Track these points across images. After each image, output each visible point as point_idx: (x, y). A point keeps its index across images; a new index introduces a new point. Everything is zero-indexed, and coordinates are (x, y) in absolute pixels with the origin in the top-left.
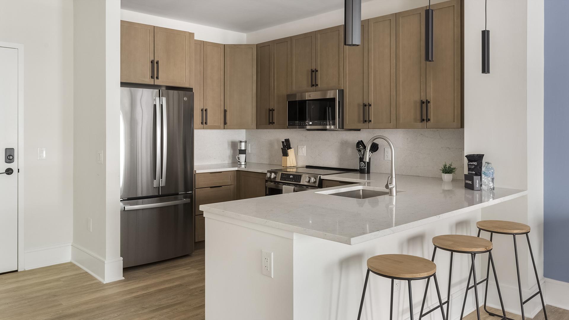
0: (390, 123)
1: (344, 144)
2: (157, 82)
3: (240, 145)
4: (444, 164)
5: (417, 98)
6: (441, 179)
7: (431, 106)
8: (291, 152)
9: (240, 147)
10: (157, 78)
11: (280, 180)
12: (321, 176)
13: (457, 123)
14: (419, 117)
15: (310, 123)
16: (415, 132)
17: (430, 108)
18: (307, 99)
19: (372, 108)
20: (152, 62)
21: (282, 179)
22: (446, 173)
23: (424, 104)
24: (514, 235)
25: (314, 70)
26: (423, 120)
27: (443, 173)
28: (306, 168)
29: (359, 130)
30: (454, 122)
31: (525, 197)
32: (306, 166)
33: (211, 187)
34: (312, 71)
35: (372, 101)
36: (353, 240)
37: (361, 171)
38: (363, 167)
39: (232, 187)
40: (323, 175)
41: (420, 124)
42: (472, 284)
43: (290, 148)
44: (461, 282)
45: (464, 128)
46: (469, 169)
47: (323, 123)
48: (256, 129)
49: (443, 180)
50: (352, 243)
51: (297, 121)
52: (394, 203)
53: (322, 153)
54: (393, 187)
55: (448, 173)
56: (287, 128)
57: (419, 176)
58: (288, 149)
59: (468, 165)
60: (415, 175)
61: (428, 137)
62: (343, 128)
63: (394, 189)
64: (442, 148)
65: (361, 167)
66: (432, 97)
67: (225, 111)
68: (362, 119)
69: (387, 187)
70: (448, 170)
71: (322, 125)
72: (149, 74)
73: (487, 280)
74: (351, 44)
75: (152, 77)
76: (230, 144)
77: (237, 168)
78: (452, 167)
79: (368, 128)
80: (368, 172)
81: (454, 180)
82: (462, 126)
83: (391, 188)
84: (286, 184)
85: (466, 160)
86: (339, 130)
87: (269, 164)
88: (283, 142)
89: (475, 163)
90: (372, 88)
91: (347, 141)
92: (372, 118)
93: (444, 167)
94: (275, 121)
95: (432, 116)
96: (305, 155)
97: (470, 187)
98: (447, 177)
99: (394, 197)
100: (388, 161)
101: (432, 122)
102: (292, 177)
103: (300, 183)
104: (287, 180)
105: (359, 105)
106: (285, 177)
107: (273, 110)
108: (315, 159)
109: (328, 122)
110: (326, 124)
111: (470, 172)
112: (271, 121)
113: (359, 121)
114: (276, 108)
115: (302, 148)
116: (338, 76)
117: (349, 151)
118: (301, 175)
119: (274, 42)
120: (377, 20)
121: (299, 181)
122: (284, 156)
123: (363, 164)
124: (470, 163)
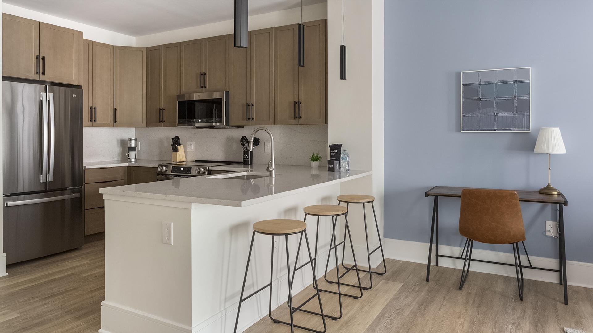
0: (270, 120)
1: (230, 140)
2: (43, 78)
3: (130, 142)
4: (313, 153)
5: (291, 99)
6: (310, 167)
7: (302, 105)
8: (181, 148)
9: (130, 145)
10: (43, 74)
11: (171, 173)
12: (210, 167)
13: (323, 119)
14: (293, 115)
15: (199, 121)
16: (290, 128)
17: (302, 107)
18: (195, 99)
19: (254, 108)
20: (38, 58)
21: (173, 172)
22: (314, 161)
23: (297, 104)
24: (363, 203)
25: (203, 73)
26: (296, 118)
27: (312, 160)
28: (195, 162)
29: (243, 127)
30: (320, 119)
31: (371, 176)
32: (195, 160)
33: (101, 182)
34: (201, 74)
35: (254, 101)
36: (243, 203)
37: (245, 163)
38: (246, 159)
39: (123, 181)
40: (212, 166)
41: (293, 121)
42: (333, 246)
43: (180, 145)
44: (325, 245)
45: (327, 124)
46: (332, 156)
47: (210, 120)
48: (147, 127)
50: (242, 205)
51: (186, 119)
52: (274, 184)
53: (209, 148)
54: (273, 170)
55: (316, 161)
56: (178, 126)
57: (293, 165)
58: (178, 146)
59: (331, 153)
60: (290, 164)
61: (300, 132)
62: (229, 125)
63: (274, 171)
64: (311, 141)
65: (244, 158)
66: (303, 98)
67: (115, 110)
68: (245, 117)
69: (268, 170)
70: (315, 158)
71: (210, 123)
72: (34, 69)
73: (344, 242)
74: (240, 46)
75: (37, 73)
76: (120, 141)
77: (128, 163)
78: (318, 156)
79: (251, 125)
80: (251, 163)
81: (320, 167)
82: (326, 122)
83: (271, 170)
84: (177, 176)
85: (329, 149)
86: (226, 127)
87: (158, 160)
89: (336, 151)
90: (254, 90)
91: (232, 137)
92: (254, 116)
93: (313, 156)
94: (165, 119)
95: (303, 114)
96: (194, 151)
97: (332, 170)
98: (315, 164)
99: (274, 178)
100: (267, 154)
101: (303, 119)
102: (182, 169)
103: (190, 174)
104: (178, 172)
105: (243, 105)
106: (176, 169)
107: (163, 109)
108: (203, 154)
109: (216, 120)
110: (214, 121)
111: (333, 158)
112: (161, 119)
113: (243, 119)
114: (166, 107)
115: (191, 145)
116: (224, 79)
117: (234, 146)
118: (192, 167)
119: (164, 46)
120: (259, 32)
121: (189, 172)
122: (174, 152)
123: (246, 157)
124: (332, 151)
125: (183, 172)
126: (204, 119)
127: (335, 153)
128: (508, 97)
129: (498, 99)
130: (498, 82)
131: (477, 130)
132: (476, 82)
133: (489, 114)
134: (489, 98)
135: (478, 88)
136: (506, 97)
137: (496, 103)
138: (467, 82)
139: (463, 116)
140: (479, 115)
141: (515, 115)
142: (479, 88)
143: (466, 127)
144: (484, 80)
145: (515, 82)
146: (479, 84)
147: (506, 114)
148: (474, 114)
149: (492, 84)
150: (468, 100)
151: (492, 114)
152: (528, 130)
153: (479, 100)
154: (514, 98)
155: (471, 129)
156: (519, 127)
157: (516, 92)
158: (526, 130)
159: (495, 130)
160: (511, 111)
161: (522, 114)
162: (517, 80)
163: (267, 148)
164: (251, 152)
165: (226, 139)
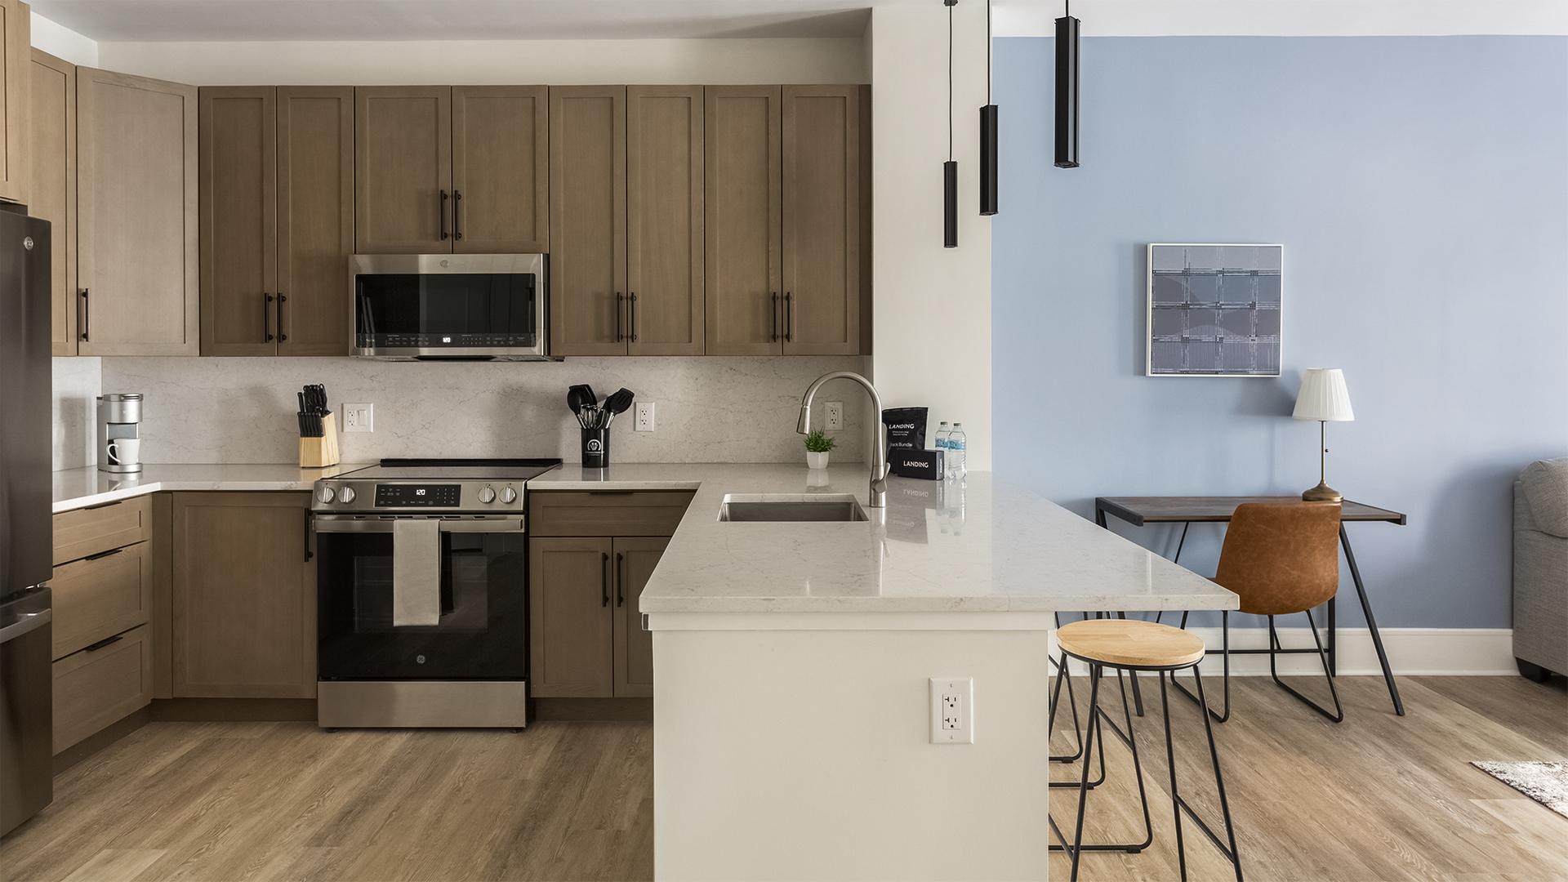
0: (691, 342)
1: (512, 395)
5: (759, 286)
6: (803, 465)
7: (794, 304)
8: (329, 423)
11: (377, 506)
12: (528, 482)
13: (852, 345)
14: (764, 331)
15: (446, 339)
16: (717, 364)
17: (793, 309)
18: (425, 272)
19: (639, 306)
21: (382, 502)
23: (779, 300)
25: (450, 193)
26: (776, 337)
27: (808, 450)
28: (382, 466)
29: (562, 359)
30: (846, 341)
32: (382, 461)
34: (443, 196)
35: (643, 288)
38: (597, 450)
39: (146, 546)
41: (766, 347)
43: (328, 412)
45: (871, 354)
46: (894, 439)
47: (492, 341)
48: (200, 355)
49: (808, 467)
53: (434, 421)
55: (820, 450)
58: (322, 416)
59: (887, 430)
61: (746, 375)
62: (549, 354)
64: (779, 397)
65: (591, 450)
66: (795, 285)
67: (82, 295)
70: (818, 443)
71: (487, 346)
77: (159, 483)
79: (627, 355)
81: (831, 465)
82: (865, 350)
84: (396, 516)
85: (881, 420)
88: (300, 395)
89: (912, 427)
91: (522, 388)
92: (638, 332)
94: (289, 330)
95: (795, 329)
96: (372, 431)
97: (919, 475)
100: (643, 434)
101: (795, 341)
102: (421, 492)
103: (458, 506)
104: (404, 502)
105: (598, 297)
106: (395, 494)
107: (281, 299)
108: (408, 438)
109: (511, 338)
110: (502, 343)
111: (900, 444)
112: (274, 331)
113: (599, 338)
114: (290, 291)
115: (358, 412)
116: (530, 217)
117: (529, 413)
118: (460, 486)
119: (280, 92)
120: (653, 93)
121: (453, 502)
122: (307, 436)
123: (597, 445)
124: (894, 426)
125: (424, 501)
126: (464, 333)
127: (907, 429)
128: (1242, 304)
129: (1223, 307)
130: (1222, 272)
131: (1182, 373)
132: (1180, 269)
133: (1205, 338)
134: (1205, 305)
135: (1184, 283)
136: (1238, 305)
137: (1218, 315)
138: (1163, 268)
139: (1154, 341)
140: (1185, 341)
141: (1253, 341)
142: (1187, 281)
143: (1159, 366)
144: (1197, 266)
145: (1254, 273)
146: (1186, 273)
147: (1238, 339)
148: (1176, 338)
149: (1212, 275)
150: (1164, 308)
151: (1211, 339)
152: (1277, 372)
153: (1185, 307)
154: (1253, 306)
155: (1171, 370)
156: (1262, 366)
157: (1255, 295)
158: (1272, 372)
159: (1217, 373)
160: (1247, 334)
161: (1266, 340)
162: (1256, 269)
163: (643, 417)
164: (607, 432)
165: (499, 393)
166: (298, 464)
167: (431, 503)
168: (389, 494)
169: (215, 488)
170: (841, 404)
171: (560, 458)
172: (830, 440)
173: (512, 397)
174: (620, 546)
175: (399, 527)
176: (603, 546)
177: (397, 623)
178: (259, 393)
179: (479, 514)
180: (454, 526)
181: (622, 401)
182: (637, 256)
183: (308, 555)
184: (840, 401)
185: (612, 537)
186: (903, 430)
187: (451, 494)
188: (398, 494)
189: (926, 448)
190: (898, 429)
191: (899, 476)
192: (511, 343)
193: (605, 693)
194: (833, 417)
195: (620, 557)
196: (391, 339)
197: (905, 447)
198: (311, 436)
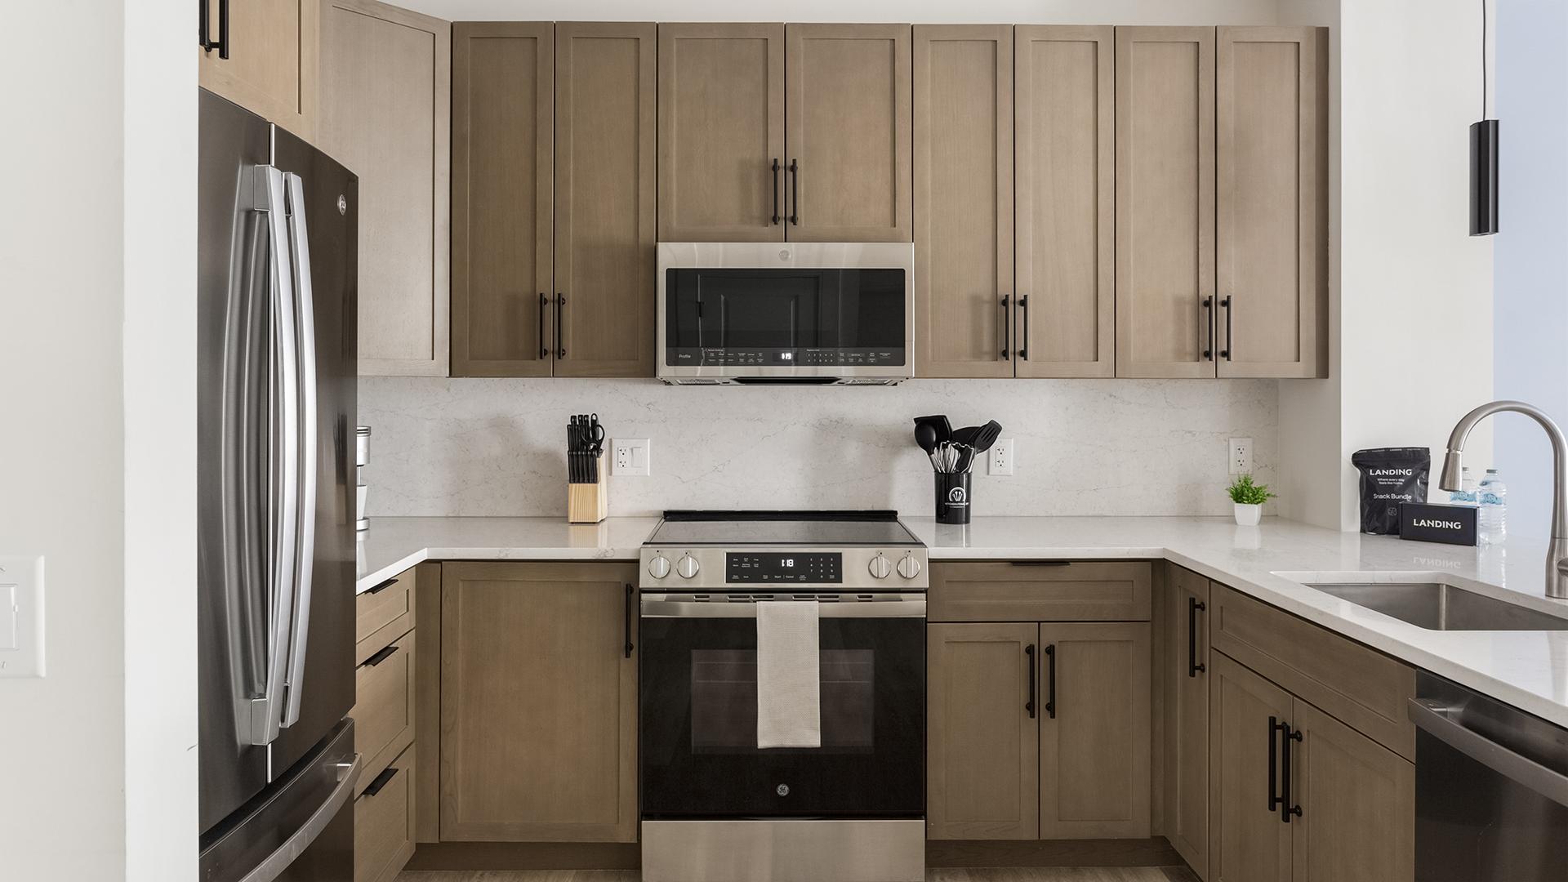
0: (1097, 360)
2: (210, 76)
7: (1231, 312)
8: (602, 464)
10: (222, 51)
11: (728, 582)
13: (1307, 366)
16: (1092, 389)
17: (1229, 318)
19: (1029, 312)
21: (735, 577)
26: (1207, 354)
30: (1298, 360)
33: (367, 663)
34: (775, 167)
38: (961, 501)
39: (412, 638)
41: (1193, 367)
43: (602, 451)
47: (846, 358)
48: (446, 376)
51: (719, 347)
55: (1249, 501)
58: (598, 456)
59: (1370, 477)
65: (955, 501)
77: (426, 549)
79: (1014, 377)
88: (567, 428)
89: (1408, 472)
91: (842, 419)
92: (1037, 345)
94: (569, 344)
95: (1232, 344)
96: (648, 473)
98: (1249, 513)
100: (998, 478)
101: (1235, 360)
102: (788, 562)
103: (840, 582)
104: (766, 577)
105: (976, 301)
106: (752, 565)
107: (560, 301)
108: (696, 483)
109: (872, 354)
110: (860, 360)
111: (1394, 496)
112: (549, 343)
113: (977, 354)
114: (570, 292)
115: (632, 450)
116: (888, 195)
117: (852, 452)
118: (841, 554)
119: (557, 30)
120: (1049, 36)
121: (832, 577)
122: (579, 482)
123: (957, 494)
124: (1378, 472)
125: (794, 574)
126: (809, 347)
127: (1402, 476)
163: (999, 457)
164: (969, 476)
165: (813, 425)
166: (567, 517)
167: (803, 577)
168: (744, 565)
169: (502, 556)
170: (1250, 441)
171: (895, 510)
172: (1261, 488)
173: (830, 430)
174: (1050, 635)
175: (766, 612)
176: (1025, 635)
177: (762, 743)
178: (502, 426)
179: (865, 594)
180: (834, 609)
181: (985, 436)
182: (1026, 247)
183: (628, 648)
184: (1249, 437)
185: (1039, 622)
186: (1395, 476)
187: (831, 566)
188: (756, 566)
189: (1428, 502)
190: (1385, 476)
191: (1401, 538)
192: (872, 360)
193: (1028, 834)
194: (1241, 457)
195: (1051, 650)
196: (712, 355)
197: (1401, 500)
198: (583, 482)
